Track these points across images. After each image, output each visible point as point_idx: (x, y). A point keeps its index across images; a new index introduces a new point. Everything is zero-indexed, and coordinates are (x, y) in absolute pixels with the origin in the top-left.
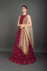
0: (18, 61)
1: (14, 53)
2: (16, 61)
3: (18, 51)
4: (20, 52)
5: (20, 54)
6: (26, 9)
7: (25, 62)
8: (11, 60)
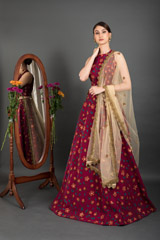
0: (92, 215)
1: (74, 186)
2: (82, 214)
3: (87, 179)
4: (94, 183)
5: (94, 189)
6: (109, 31)
7: (119, 218)
8: (64, 212)
